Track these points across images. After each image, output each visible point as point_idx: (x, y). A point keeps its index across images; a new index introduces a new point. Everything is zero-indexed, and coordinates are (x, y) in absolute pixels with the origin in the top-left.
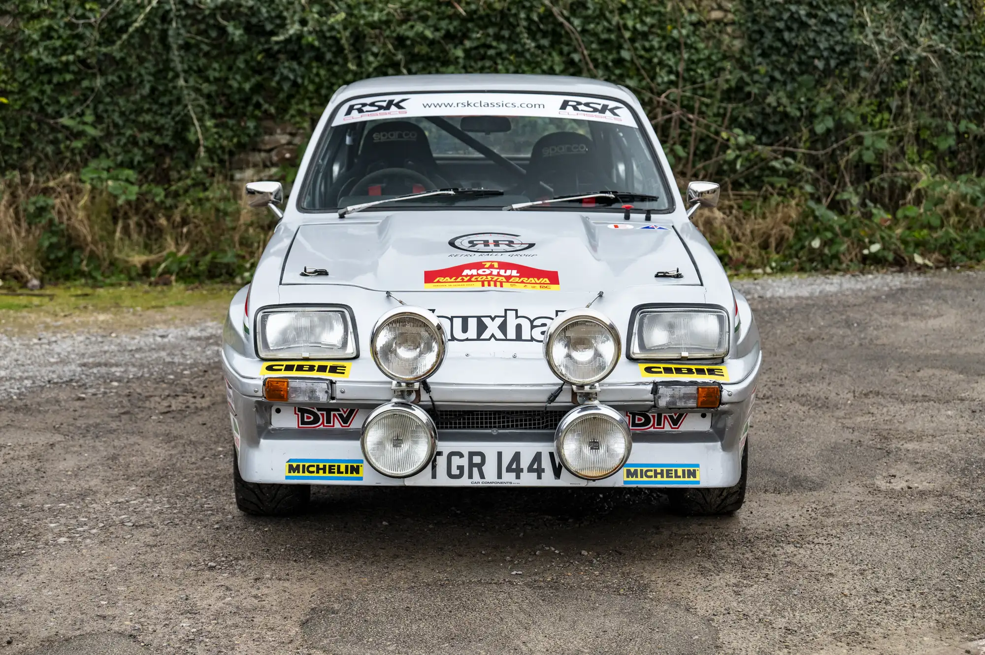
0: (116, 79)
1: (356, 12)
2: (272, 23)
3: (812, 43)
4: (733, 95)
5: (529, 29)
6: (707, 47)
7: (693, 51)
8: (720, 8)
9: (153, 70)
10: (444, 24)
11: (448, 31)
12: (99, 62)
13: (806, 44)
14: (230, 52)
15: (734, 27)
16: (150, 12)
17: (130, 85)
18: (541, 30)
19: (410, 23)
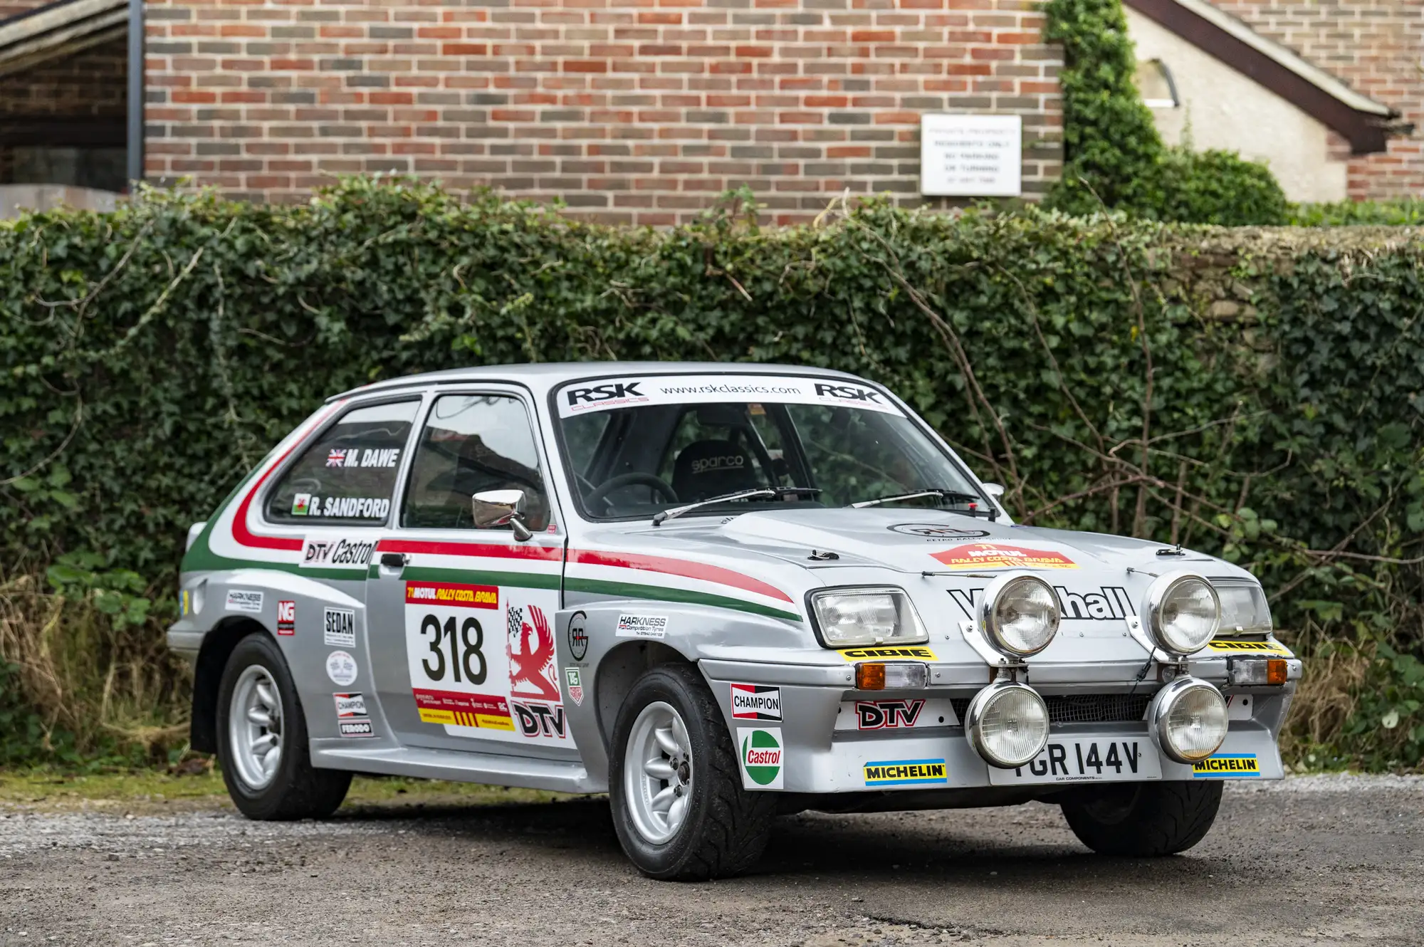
0: (112, 411)
1: (551, 293)
2: (397, 311)
3: (1404, 363)
4: (1256, 459)
5: (869, 331)
6: (1204, 369)
7: (1178, 374)
8: (1231, 296)
9: (178, 394)
10: (714, 317)
11: (720, 330)
12: (83, 377)
13: (1393, 365)
14: (318, 364)
15: (1257, 332)
16: (177, 290)
17: (134, 421)
18: (893, 331)
19: (650, 315)
